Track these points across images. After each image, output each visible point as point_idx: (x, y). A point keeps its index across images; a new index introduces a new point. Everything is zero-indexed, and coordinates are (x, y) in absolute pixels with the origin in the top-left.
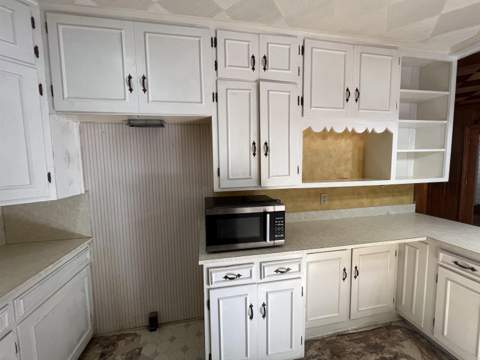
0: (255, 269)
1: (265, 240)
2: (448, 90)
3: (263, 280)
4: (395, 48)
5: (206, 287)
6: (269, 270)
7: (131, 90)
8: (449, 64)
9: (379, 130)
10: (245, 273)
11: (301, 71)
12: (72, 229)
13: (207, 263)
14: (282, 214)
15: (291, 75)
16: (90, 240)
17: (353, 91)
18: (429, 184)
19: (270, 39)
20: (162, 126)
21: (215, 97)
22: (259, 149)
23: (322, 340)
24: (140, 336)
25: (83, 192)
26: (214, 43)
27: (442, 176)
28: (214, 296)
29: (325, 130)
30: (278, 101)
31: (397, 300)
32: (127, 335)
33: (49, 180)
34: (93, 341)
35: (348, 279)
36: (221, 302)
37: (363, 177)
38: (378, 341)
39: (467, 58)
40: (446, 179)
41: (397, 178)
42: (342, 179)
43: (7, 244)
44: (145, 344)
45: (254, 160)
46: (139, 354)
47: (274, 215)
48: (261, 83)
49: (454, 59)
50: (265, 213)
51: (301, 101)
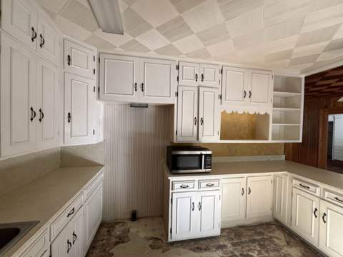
0: (196, 183)
1: (201, 168)
2: (300, 92)
3: (200, 190)
4: (270, 71)
5: (171, 191)
6: (203, 185)
7: (136, 90)
8: (301, 79)
9: (262, 113)
10: (190, 185)
11: (221, 82)
13: (172, 179)
14: (210, 155)
15: (216, 84)
17: (248, 93)
18: (293, 143)
19: (205, 66)
20: (147, 107)
21: (177, 94)
22: (198, 121)
23: (230, 229)
24: (127, 224)
25: (103, 141)
26: (178, 68)
27: (298, 139)
28: (175, 196)
29: (233, 112)
30: (209, 97)
31: (273, 209)
32: (120, 222)
33: (94, 133)
34: (102, 225)
35: (245, 194)
36: (179, 200)
37: (254, 138)
38: (262, 230)
39: (311, 76)
40: (300, 141)
41: (272, 139)
42: (242, 139)
44: (131, 227)
45: (195, 127)
46: (129, 231)
47: (206, 155)
48: (201, 88)
49: (303, 76)
50: (201, 155)
51: (221, 97)
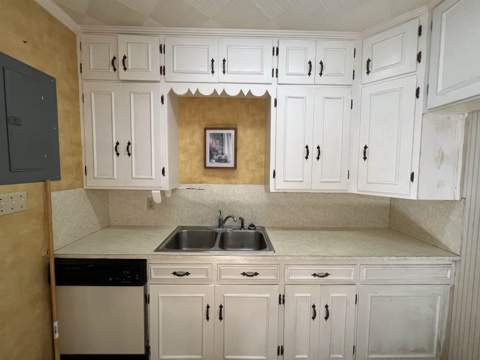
12: (439, 237)
16: (458, 258)
25: (458, 198)
33: (412, 179)
43: (389, 228)
